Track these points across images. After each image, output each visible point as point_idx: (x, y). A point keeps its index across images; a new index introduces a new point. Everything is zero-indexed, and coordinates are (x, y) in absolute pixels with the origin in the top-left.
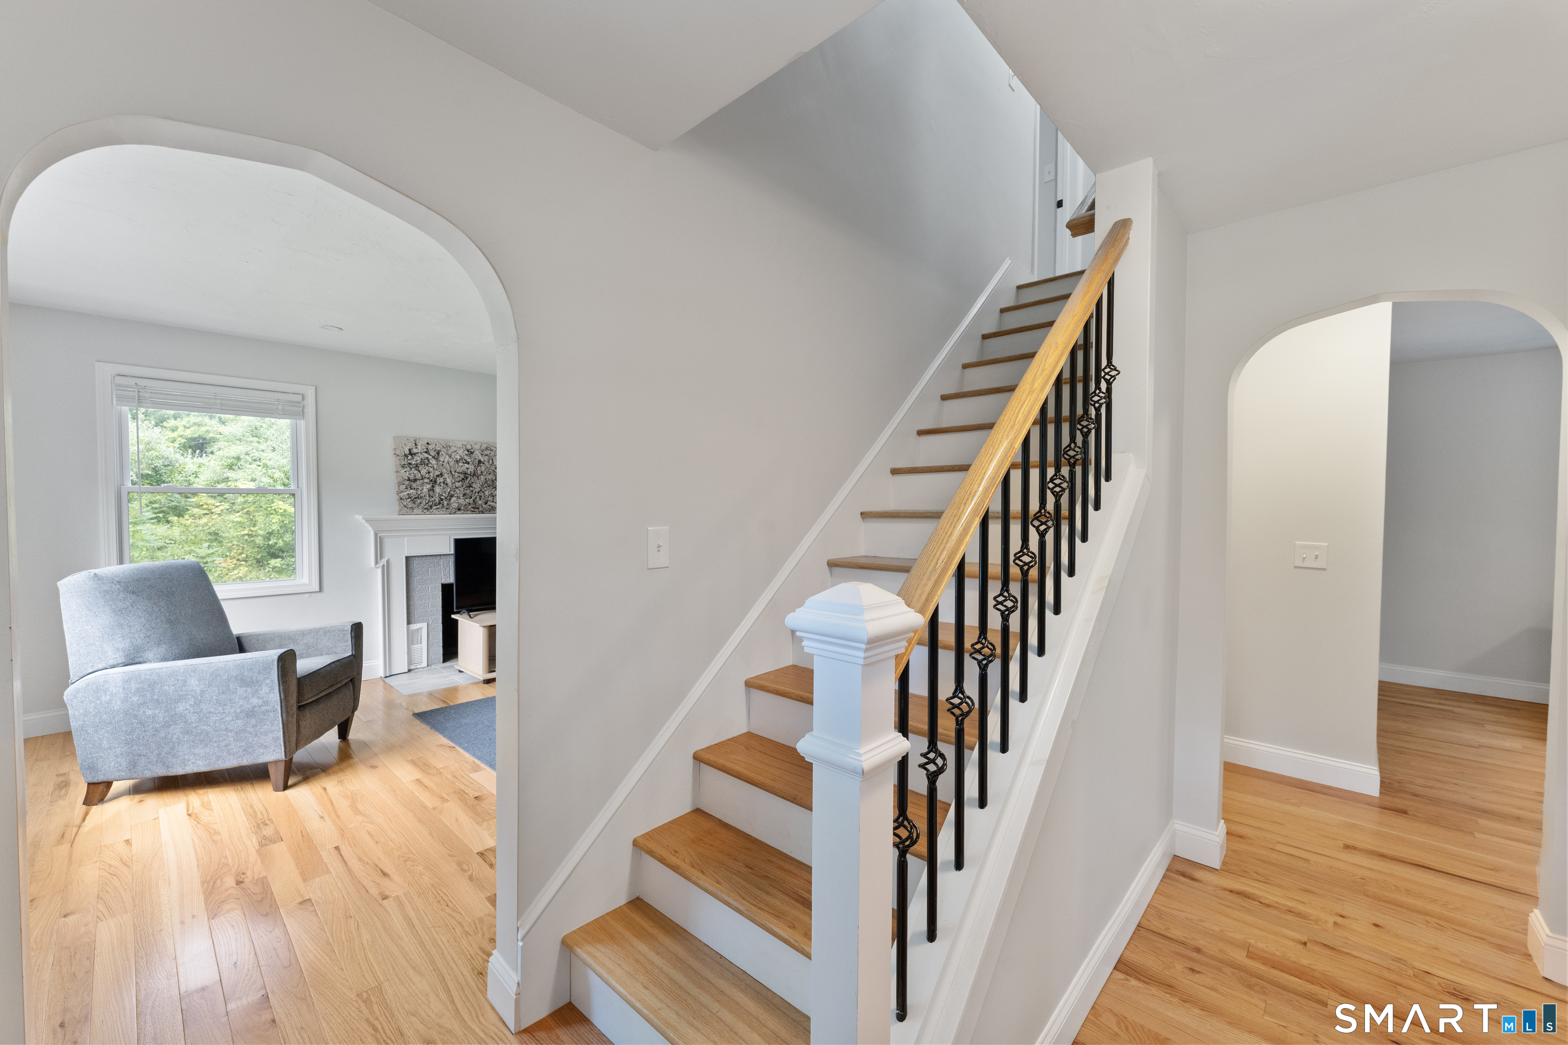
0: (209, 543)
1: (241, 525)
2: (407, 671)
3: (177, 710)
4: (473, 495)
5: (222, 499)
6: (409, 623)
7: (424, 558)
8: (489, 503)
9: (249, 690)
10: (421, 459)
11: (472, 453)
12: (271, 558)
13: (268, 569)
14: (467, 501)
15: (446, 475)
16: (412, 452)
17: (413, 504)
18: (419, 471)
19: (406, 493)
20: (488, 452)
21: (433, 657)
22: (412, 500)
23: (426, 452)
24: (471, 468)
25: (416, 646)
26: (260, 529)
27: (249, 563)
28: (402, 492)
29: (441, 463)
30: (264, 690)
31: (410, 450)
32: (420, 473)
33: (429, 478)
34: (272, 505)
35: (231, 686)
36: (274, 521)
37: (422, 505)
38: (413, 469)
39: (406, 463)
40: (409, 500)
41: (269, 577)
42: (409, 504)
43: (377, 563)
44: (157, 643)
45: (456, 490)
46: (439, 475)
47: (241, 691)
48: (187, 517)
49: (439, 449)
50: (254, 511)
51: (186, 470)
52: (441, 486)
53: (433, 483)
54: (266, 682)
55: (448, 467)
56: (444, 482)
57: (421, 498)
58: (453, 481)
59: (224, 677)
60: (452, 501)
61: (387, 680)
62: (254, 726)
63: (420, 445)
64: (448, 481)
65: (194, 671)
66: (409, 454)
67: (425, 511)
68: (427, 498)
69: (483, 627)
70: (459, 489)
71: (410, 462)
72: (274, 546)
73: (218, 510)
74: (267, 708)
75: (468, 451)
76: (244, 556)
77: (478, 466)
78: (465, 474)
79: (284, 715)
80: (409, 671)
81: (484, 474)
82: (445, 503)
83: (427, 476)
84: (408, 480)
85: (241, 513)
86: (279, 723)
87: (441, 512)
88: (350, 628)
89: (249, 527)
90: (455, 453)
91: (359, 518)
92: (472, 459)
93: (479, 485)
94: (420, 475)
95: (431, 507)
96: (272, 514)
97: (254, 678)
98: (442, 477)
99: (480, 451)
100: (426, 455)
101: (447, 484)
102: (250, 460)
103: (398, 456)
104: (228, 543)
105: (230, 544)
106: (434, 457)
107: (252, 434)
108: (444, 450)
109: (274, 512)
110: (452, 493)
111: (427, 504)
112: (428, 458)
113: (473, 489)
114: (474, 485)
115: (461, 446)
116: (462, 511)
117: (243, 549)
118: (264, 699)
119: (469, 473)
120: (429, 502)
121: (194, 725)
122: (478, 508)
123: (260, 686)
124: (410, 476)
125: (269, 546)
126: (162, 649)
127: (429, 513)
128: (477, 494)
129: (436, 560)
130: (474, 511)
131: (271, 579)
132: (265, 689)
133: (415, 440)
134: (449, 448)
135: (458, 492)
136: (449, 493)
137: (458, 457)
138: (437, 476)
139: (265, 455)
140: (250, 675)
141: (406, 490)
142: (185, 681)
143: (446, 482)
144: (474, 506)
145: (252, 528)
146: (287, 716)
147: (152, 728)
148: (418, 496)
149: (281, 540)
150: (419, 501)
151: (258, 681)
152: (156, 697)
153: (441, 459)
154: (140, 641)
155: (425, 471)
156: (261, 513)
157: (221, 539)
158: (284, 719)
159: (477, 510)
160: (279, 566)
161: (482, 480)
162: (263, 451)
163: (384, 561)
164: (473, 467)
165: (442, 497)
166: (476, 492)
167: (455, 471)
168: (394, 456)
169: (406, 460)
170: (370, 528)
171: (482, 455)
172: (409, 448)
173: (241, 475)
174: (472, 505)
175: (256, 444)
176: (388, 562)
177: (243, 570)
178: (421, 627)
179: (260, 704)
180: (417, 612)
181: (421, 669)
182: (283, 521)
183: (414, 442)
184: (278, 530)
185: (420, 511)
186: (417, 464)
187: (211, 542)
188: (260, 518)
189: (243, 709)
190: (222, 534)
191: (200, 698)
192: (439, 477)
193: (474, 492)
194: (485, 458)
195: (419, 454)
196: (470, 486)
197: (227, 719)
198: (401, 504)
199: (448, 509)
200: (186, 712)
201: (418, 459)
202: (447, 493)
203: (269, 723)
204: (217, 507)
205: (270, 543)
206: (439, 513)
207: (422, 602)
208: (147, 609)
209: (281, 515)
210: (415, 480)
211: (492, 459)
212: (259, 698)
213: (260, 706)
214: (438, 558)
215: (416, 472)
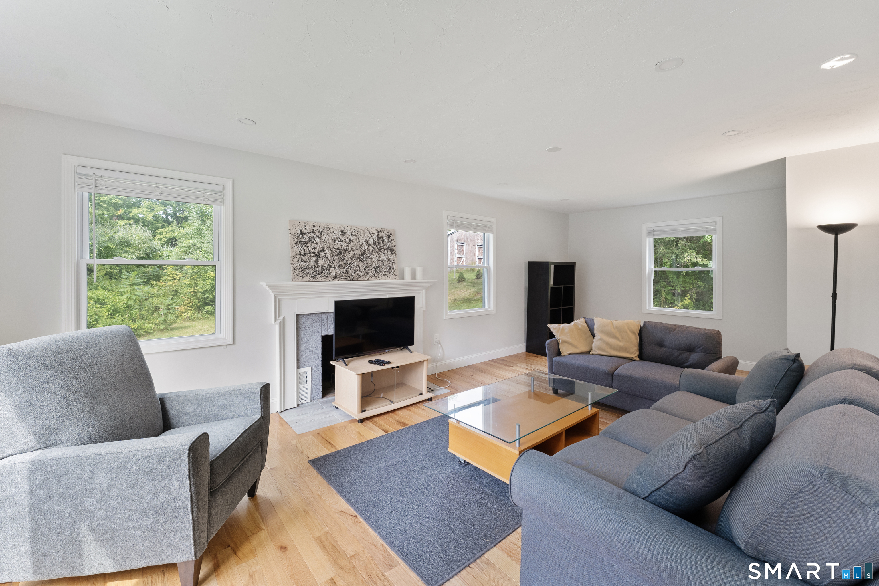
0: (172, 297)
1: (189, 286)
2: (296, 406)
3: (83, 505)
4: (346, 266)
5: (181, 270)
6: (298, 367)
7: (310, 316)
8: (357, 272)
9: (158, 484)
10: (309, 238)
11: (345, 233)
12: (206, 305)
13: (204, 312)
14: (341, 270)
15: (326, 250)
16: (303, 232)
17: (303, 273)
18: (307, 247)
19: (298, 264)
20: (356, 233)
21: (315, 394)
22: (302, 270)
23: (312, 233)
24: (344, 245)
25: (303, 385)
26: (200, 288)
27: (194, 308)
28: (295, 263)
29: (323, 241)
30: (173, 485)
31: (301, 231)
32: (308, 248)
33: (314, 253)
34: (207, 274)
35: (139, 480)
36: (208, 283)
37: (310, 274)
38: (303, 246)
39: (298, 241)
40: (300, 270)
41: (204, 317)
42: (300, 273)
43: (276, 320)
44: (73, 421)
45: (334, 262)
46: (322, 250)
47: (150, 485)
48: (161, 281)
49: (321, 230)
50: (197, 278)
51: (163, 254)
52: (323, 259)
53: (317, 257)
54: (176, 475)
55: (328, 244)
56: (325, 256)
57: (309, 268)
58: (332, 255)
59: (132, 469)
60: (331, 271)
61: (282, 415)
62: (164, 524)
63: (308, 227)
64: (328, 255)
65: (101, 462)
66: (300, 234)
67: (312, 279)
68: (313, 268)
69: (358, 374)
70: (336, 261)
71: (301, 240)
72: (208, 298)
73: (178, 278)
74: (177, 504)
75: (342, 232)
76: (191, 304)
77: (349, 244)
78: (340, 249)
79: (195, 512)
80: (298, 405)
81: (353, 250)
82: (326, 272)
83: (313, 251)
84: (299, 255)
85: (190, 279)
86: (189, 521)
87: (323, 280)
88: (260, 390)
89: (194, 287)
90: (333, 233)
91: (264, 284)
92: (345, 238)
93: (349, 258)
94: (308, 250)
95: (316, 276)
96: (207, 279)
97: (164, 471)
98: (323, 252)
99: (350, 232)
100: (313, 235)
101: (327, 258)
102: (196, 248)
103: (292, 235)
104: (183, 296)
105: (183, 297)
106: (318, 237)
107: (197, 234)
108: (326, 231)
109: (207, 278)
110: (331, 264)
111: (313, 273)
112: (314, 237)
113: (345, 261)
114: (346, 258)
115: (337, 228)
116: (338, 279)
117: (190, 300)
118: (174, 495)
119: (343, 249)
120: (314, 271)
121: (101, 522)
122: (349, 276)
123: (170, 480)
124: (301, 251)
125: (205, 299)
126: (77, 429)
127: (314, 280)
128: (348, 265)
129: (318, 317)
130: (346, 279)
131: (205, 318)
132: (175, 484)
133: (305, 223)
134: (329, 230)
135: (335, 263)
136: (329, 264)
137: (335, 237)
138: (320, 251)
139: (204, 245)
140: (159, 467)
141: (298, 262)
142: (92, 472)
143: (326, 256)
144: (346, 275)
145: (196, 288)
146: (198, 512)
147: (57, 526)
148: (307, 267)
149: (211, 295)
150: (307, 271)
151: (167, 475)
152: (61, 490)
153: (323, 238)
154: (53, 422)
155: (312, 247)
156: (201, 279)
157: (179, 294)
158: (195, 516)
159: (348, 278)
160: (210, 310)
161: (352, 254)
162: (203, 243)
163: (281, 318)
164: (345, 244)
165: (324, 268)
166: (347, 264)
167: (333, 248)
168: (290, 235)
169: (298, 238)
170: (271, 293)
171: (352, 235)
172: (300, 229)
173: (191, 257)
174: (345, 274)
175: (199, 239)
176: (284, 319)
177: (190, 313)
178: (307, 370)
179: (170, 500)
180: (304, 359)
181: (307, 404)
182: (213, 284)
183: (304, 224)
184: (210, 289)
185: (307, 279)
186: (306, 242)
187: (174, 296)
188: (200, 282)
189: (152, 506)
190: (179, 291)
191: (107, 493)
192: (321, 252)
193: (346, 264)
194: (354, 238)
195: (308, 233)
196: (344, 259)
197: (135, 516)
198: (294, 273)
199: (328, 277)
200: (93, 508)
201: (307, 237)
202: (327, 265)
203: (178, 521)
204: (177, 275)
205: (205, 296)
206: (322, 280)
207: (308, 350)
208: (64, 385)
209: (212, 280)
210: (305, 254)
211: (359, 238)
212: (169, 493)
213: (170, 503)
214: (320, 315)
215: (305, 248)
